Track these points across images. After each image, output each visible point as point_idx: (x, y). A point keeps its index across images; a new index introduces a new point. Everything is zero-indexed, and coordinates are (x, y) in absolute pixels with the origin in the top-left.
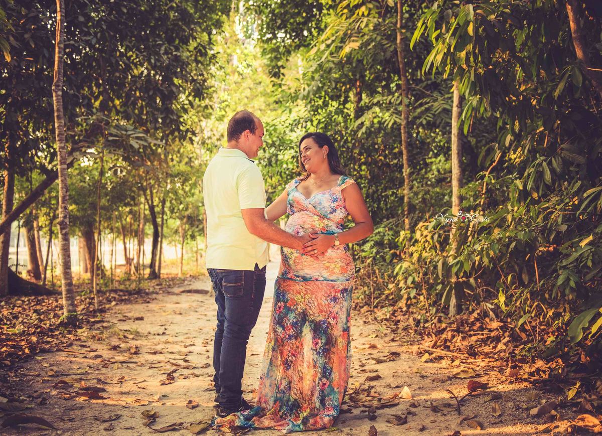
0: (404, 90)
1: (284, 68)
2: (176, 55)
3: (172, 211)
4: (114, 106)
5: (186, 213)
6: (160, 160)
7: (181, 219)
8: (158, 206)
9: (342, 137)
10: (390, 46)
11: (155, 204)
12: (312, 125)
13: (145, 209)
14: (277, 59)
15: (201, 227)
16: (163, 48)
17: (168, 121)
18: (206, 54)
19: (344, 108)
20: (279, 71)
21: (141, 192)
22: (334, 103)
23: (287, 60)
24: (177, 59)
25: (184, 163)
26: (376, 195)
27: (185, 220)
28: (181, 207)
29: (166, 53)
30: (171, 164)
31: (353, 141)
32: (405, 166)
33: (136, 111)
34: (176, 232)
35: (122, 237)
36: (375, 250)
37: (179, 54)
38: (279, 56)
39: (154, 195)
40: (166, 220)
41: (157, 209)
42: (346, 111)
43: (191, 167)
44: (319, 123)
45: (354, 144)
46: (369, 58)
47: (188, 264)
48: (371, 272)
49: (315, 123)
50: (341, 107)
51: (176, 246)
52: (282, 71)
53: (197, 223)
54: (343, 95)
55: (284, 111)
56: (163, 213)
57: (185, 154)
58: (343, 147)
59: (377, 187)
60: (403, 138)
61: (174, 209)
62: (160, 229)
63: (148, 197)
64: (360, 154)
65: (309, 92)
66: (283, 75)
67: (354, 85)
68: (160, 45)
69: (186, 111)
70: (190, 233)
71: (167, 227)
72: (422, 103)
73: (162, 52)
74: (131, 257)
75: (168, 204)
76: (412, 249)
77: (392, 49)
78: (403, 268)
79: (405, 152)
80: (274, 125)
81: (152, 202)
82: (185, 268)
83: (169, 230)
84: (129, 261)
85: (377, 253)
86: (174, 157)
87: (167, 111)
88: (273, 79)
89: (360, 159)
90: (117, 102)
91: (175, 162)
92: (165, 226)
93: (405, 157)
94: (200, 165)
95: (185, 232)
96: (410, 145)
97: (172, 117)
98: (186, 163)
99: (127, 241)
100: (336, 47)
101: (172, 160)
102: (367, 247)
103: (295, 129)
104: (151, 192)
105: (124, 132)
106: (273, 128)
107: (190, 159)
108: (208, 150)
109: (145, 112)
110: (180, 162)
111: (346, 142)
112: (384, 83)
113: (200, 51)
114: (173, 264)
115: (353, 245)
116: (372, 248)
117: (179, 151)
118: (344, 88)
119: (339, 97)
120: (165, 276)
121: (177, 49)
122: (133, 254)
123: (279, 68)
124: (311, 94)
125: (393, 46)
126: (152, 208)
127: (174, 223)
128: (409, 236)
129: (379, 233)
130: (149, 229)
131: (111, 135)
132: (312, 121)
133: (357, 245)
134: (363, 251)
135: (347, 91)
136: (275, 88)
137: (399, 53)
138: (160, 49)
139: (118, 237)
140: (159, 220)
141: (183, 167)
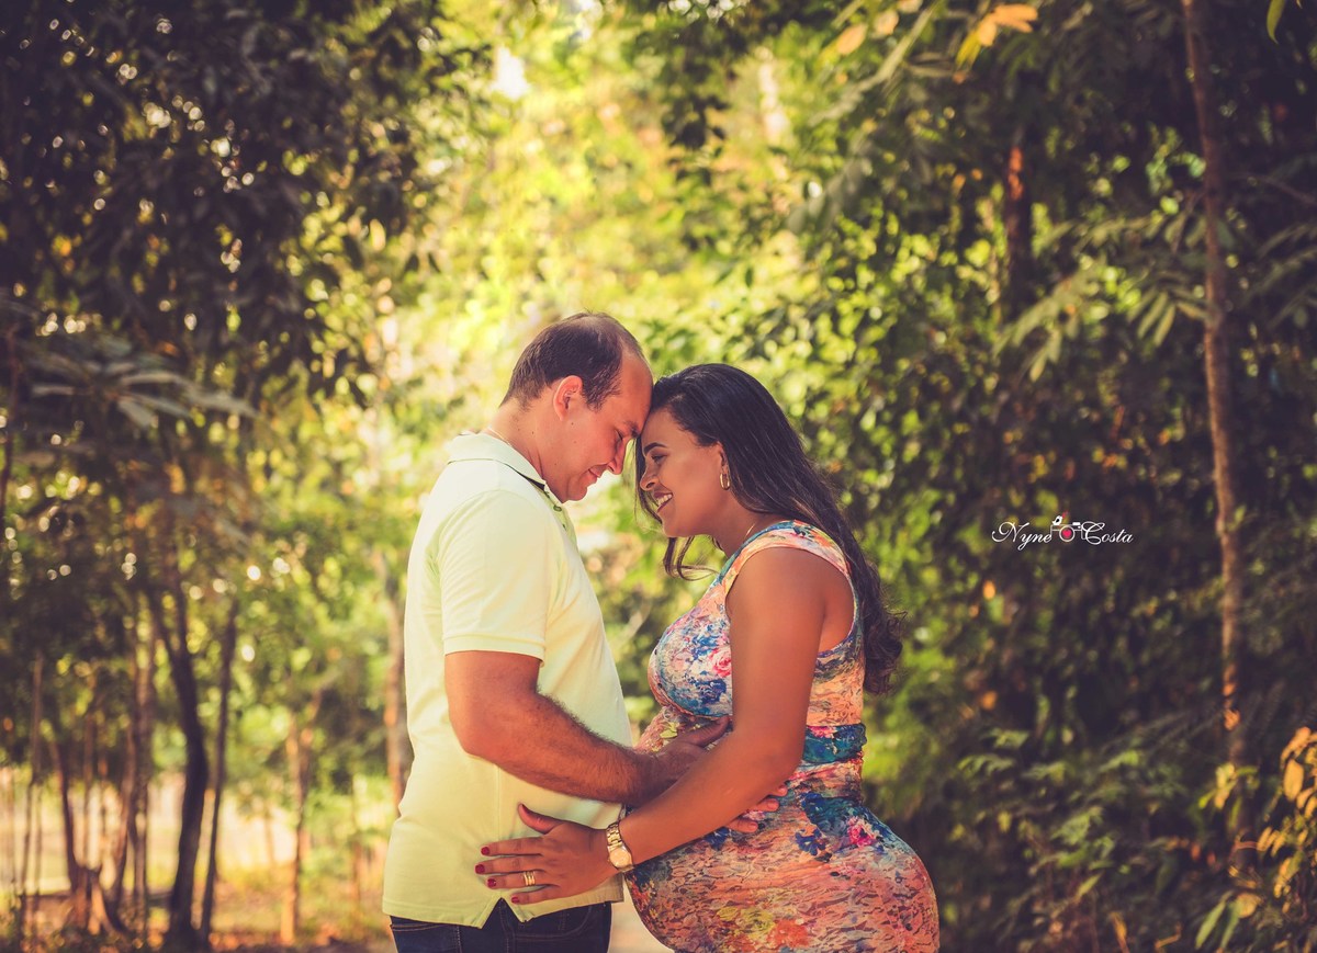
0: (1213, 193)
1: (721, 106)
2: (301, 62)
3: (262, 675)
4: (54, 262)
5: (317, 684)
6: (220, 471)
7: (296, 707)
8: (203, 654)
9: (958, 379)
10: (1157, 20)
11: (194, 644)
12: (836, 330)
13: (154, 669)
14: (697, 73)
15: (374, 738)
16: (251, 36)
17: (266, 321)
18: (416, 56)
19: (963, 261)
20: (703, 119)
21: (143, 601)
22: (921, 245)
23: (732, 76)
24: (304, 75)
25: (312, 480)
26: (1094, 614)
27: (310, 712)
28: (301, 658)
29: (263, 52)
30: (259, 485)
31: (1003, 397)
32: (1223, 496)
33: (138, 284)
34: (276, 759)
35: (55, 781)
36: (1108, 844)
37: (312, 58)
38: (699, 60)
39: (193, 609)
40: (239, 714)
41: (203, 669)
42: (965, 273)
43: (345, 499)
44: (866, 322)
45: (1007, 408)
46: (1068, 66)
47: (318, 890)
48: (1094, 932)
49: (848, 325)
50: (949, 258)
51: (267, 816)
52: (714, 118)
53: (357, 724)
54: (956, 212)
55: (723, 277)
56: (227, 684)
57: (319, 449)
58: (962, 416)
59: (1097, 580)
60: (1211, 383)
61: (268, 668)
62: (211, 748)
63: (169, 622)
64: (1032, 445)
65: (827, 202)
66: (719, 133)
67: (998, 172)
68: (241, 25)
69: (332, 280)
70: (328, 763)
71: (239, 740)
72: (1287, 241)
73: (247, 49)
74: (93, 862)
75: (246, 651)
76: (1270, 840)
77: (1165, 29)
78: (1234, 922)
79: (1219, 440)
80: (682, 332)
81: (184, 642)
82: (308, 908)
83: (246, 754)
84: (81, 876)
85: (1119, 855)
86: (276, 458)
87: (264, 281)
88: (679, 151)
89: (1029, 468)
90: (63, 246)
91: (276, 481)
92: (230, 734)
93: (1220, 460)
94: (378, 491)
95: (310, 757)
96: (1239, 412)
97: (281, 305)
98: (324, 485)
99: (76, 797)
100: (937, 24)
101: (268, 471)
102: (1077, 827)
103: (770, 347)
104: (182, 602)
105: (93, 367)
106: (679, 343)
107: (338, 466)
108: (410, 430)
109: (173, 284)
110: (298, 479)
111: (976, 395)
112: (1120, 163)
113: (392, 45)
114: (259, 889)
115: (1015, 822)
116: (1095, 832)
117: (294, 437)
118: (959, 182)
119: (943, 217)
120: (231, 943)
121: (304, 38)
122: (97, 848)
123: (700, 105)
124: (835, 208)
125: (1169, 19)
126: (182, 663)
127: (270, 725)
128: (1252, 784)
129: (1124, 769)
130: (169, 748)
131: (41, 376)
132: (836, 318)
133: (1033, 819)
134: (1059, 845)
135: (972, 194)
136: (686, 185)
137: (1190, 45)
138: (238, 39)
139: (37, 779)
140: (208, 711)
141: (308, 501)
